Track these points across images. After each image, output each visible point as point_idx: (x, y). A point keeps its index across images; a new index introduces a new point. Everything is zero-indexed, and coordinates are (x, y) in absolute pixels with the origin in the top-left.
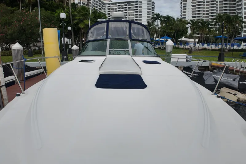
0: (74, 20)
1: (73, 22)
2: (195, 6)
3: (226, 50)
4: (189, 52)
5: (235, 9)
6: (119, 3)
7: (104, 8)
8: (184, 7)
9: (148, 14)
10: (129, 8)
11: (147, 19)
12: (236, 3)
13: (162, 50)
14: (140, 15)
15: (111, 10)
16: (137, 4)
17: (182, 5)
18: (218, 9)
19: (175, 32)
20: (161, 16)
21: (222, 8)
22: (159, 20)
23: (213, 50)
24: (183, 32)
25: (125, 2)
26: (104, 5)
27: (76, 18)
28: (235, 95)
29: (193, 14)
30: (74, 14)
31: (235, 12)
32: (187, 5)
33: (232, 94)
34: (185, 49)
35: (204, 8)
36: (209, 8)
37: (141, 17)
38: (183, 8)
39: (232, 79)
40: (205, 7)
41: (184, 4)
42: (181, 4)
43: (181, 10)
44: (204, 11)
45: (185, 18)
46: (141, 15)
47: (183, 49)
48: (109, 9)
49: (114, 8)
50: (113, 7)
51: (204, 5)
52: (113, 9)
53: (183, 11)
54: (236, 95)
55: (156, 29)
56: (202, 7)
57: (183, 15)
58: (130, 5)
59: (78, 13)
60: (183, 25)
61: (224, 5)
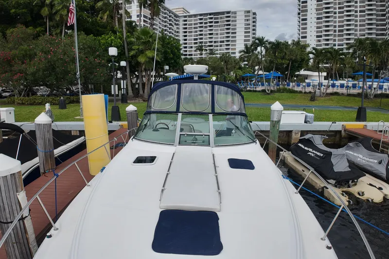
0: (130, 50)
1: (129, 54)
2: (321, 18)
3: (370, 95)
4: (312, 98)
5: (385, 22)
6: (201, 15)
7: (176, 23)
8: (303, 20)
9: (245, 32)
10: (216, 22)
11: (245, 40)
12: (385, 14)
13: (268, 94)
14: (233, 33)
15: (187, 26)
16: (229, 17)
17: (299, 18)
18: (358, 23)
19: (289, 63)
20: (266, 41)
21: (364, 21)
22: (263, 48)
23: (349, 95)
24: (302, 63)
25: (210, 14)
26: (178, 19)
27: (133, 47)
28: (380, 189)
29: (317, 32)
30: (131, 41)
31: (385, 27)
32: (308, 17)
33: (375, 187)
34: (305, 93)
35: (335, 22)
36: (343, 22)
37: (235, 37)
38: (301, 22)
39: (376, 161)
40: (337, 20)
41: (303, 16)
42: (299, 16)
43: (299, 26)
44: (335, 27)
45: (305, 37)
46: (235, 33)
47: (301, 92)
48: (186, 25)
49: (193, 22)
50: (191, 21)
51: (335, 18)
52: (191, 24)
53: (301, 26)
54: (382, 189)
55: (258, 58)
56: (333, 20)
57: (302, 33)
58: (217, 18)
59: (137, 39)
60: (302, 51)
61: (367, 17)
